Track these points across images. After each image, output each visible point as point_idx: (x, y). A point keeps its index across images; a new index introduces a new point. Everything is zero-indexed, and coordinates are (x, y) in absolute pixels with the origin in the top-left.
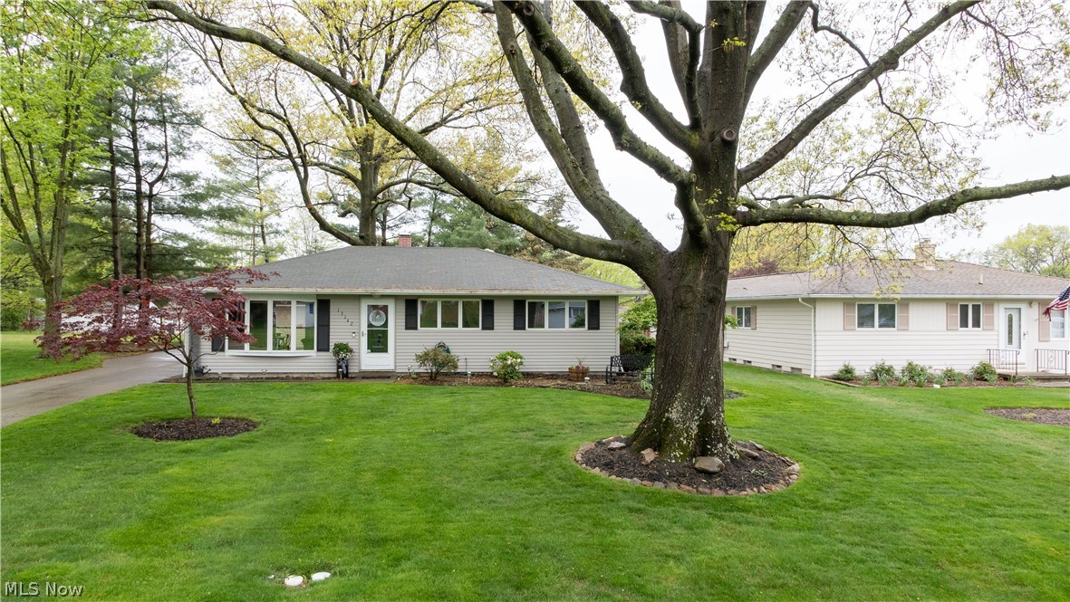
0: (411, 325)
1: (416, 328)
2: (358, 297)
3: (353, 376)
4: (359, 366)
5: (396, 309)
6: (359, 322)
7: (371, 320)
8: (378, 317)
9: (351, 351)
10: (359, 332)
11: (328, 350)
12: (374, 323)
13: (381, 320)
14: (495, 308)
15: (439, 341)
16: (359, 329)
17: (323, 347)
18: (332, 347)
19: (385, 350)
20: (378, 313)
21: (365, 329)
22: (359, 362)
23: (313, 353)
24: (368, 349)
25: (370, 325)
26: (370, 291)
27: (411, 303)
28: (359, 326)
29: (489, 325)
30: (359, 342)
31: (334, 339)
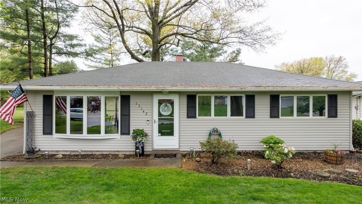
0: (191, 114)
1: (195, 117)
2: (151, 94)
3: (148, 153)
4: (152, 146)
5: (180, 102)
6: (152, 113)
7: (161, 111)
8: (166, 108)
9: (146, 135)
10: (152, 120)
11: (129, 134)
12: (163, 113)
13: (168, 111)
14: (256, 101)
15: (213, 127)
16: (152, 118)
17: (125, 131)
18: (131, 132)
19: (171, 133)
20: (166, 106)
21: (156, 117)
22: (152, 143)
23: (118, 136)
24: (159, 133)
25: (160, 115)
26: (160, 88)
27: (191, 97)
28: (152, 115)
29: (251, 115)
30: (152, 128)
31: (134, 125)
